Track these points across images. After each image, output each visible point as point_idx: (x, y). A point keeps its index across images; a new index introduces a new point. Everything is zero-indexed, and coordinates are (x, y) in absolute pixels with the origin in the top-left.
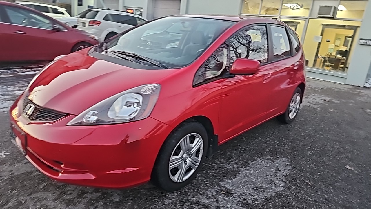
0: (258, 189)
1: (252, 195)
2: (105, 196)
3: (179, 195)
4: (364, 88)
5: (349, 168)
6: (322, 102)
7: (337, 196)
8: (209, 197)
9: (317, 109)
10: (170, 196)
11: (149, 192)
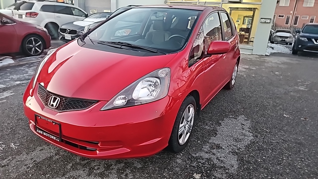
0: (236, 140)
1: (235, 146)
2: (128, 165)
3: (183, 154)
4: (266, 56)
5: (286, 116)
6: (244, 70)
7: (289, 137)
8: (207, 152)
9: (243, 76)
10: (178, 156)
11: (160, 156)
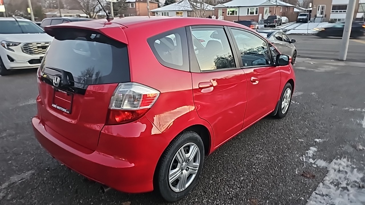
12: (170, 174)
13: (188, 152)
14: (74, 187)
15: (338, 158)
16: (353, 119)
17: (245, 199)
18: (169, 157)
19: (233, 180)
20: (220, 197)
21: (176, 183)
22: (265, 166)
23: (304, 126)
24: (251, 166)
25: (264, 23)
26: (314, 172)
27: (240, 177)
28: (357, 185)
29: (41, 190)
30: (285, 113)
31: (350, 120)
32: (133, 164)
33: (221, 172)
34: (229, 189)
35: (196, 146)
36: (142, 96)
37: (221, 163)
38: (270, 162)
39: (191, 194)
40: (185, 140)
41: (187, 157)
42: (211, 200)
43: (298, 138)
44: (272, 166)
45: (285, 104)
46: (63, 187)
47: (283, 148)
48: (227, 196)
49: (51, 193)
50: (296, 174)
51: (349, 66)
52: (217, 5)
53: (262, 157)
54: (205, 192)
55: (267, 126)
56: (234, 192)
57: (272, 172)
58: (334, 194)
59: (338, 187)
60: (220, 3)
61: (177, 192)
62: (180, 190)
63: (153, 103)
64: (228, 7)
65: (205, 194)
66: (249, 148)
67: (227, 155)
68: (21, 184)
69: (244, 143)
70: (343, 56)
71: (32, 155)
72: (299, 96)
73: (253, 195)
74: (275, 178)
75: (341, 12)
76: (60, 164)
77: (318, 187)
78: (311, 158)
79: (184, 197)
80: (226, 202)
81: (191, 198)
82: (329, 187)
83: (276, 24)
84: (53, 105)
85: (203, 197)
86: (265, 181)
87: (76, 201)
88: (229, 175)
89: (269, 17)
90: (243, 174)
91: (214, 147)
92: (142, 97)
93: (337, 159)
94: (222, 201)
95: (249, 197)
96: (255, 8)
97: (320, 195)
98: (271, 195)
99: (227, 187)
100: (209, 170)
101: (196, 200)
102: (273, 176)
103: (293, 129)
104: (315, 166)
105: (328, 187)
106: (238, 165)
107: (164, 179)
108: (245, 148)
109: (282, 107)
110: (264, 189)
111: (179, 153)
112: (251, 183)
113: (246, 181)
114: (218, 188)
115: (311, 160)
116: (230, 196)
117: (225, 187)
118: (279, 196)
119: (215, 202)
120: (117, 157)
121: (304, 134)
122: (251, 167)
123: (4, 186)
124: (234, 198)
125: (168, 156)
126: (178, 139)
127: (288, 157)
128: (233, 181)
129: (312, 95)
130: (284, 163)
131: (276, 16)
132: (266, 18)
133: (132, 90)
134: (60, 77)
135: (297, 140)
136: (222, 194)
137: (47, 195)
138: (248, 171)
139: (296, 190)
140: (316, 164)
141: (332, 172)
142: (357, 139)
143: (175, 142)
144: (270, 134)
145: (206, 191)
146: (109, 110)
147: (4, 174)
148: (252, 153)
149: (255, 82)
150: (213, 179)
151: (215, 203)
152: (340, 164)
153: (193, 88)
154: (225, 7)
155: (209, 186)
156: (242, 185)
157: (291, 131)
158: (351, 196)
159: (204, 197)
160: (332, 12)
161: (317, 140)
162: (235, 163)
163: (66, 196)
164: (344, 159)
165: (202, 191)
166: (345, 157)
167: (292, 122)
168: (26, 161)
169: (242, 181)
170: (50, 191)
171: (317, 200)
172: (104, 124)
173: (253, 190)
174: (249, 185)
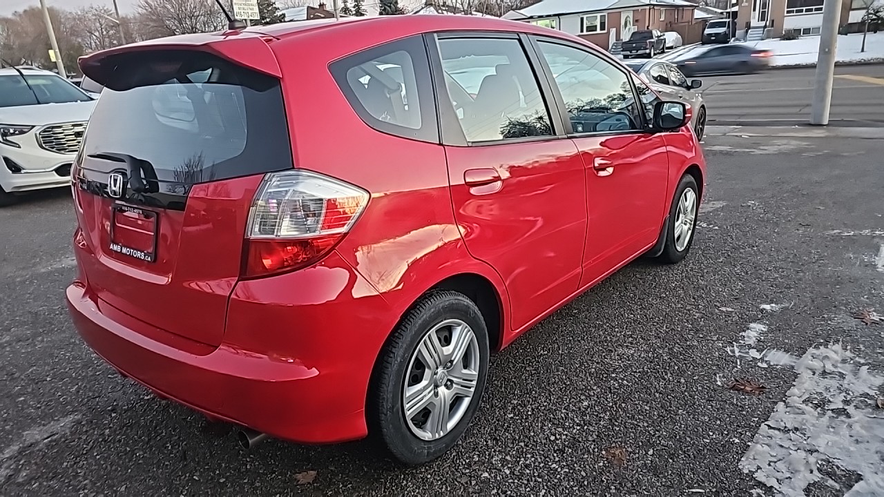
12: (407, 395)
13: (447, 341)
14: (177, 447)
15: (821, 344)
16: (854, 253)
17: (594, 448)
18: (401, 352)
19: (564, 409)
20: (533, 449)
21: (423, 417)
22: (639, 372)
23: (731, 278)
24: (605, 375)
25: (622, 51)
26: (762, 378)
27: (580, 401)
28: (869, 402)
29: (98, 457)
30: (683, 249)
31: (846, 256)
32: (314, 369)
33: (534, 392)
34: (553, 430)
35: (466, 327)
36: (325, 202)
37: (533, 372)
38: (651, 362)
39: (463, 447)
40: (439, 311)
41: (445, 353)
42: (511, 456)
43: (719, 305)
44: (658, 372)
45: (682, 227)
46: (151, 447)
47: (682, 328)
48: (550, 446)
49: (123, 463)
50: (719, 386)
51: (837, 137)
52: (504, 14)
53: (632, 352)
54: (495, 439)
55: (641, 282)
56: (566, 435)
57: (659, 384)
58: (814, 425)
59: (823, 409)
60: (514, 10)
61: (427, 439)
62: (433, 435)
63: (353, 221)
64: (531, 17)
65: (497, 443)
66: (599, 335)
67: (546, 352)
68: (47, 446)
69: (587, 325)
70: (821, 115)
71: (74, 381)
72: (717, 210)
73: (613, 439)
74: (666, 399)
75: (811, 10)
76: (141, 397)
77: (774, 411)
78: (753, 348)
79: (446, 453)
80: (547, 459)
81: (462, 454)
82: (800, 411)
83: (652, 50)
84: (111, 247)
85: (493, 450)
86: (641, 406)
87: (183, 477)
88: (552, 399)
89: (633, 34)
90: (587, 394)
91: (512, 332)
92: (325, 205)
93: (817, 347)
94: (538, 457)
95: (605, 444)
96: (599, 15)
97: (779, 430)
98: (659, 437)
99: (550, 425)
100: (503, 389)
101: (473, 458)
102: (660, 393)
103: (707, 286)
104: (765, 365)
105: (797, 410)
106: (574, 373)
107: (393, 407)
108: (590, 334)
109: (676, 236)
110: (641, 424)
111: (425, 343)
112: (608, 413)
113: (596, 408)
114: (527, 429)
115: (754, 353)
116: (557, 444)
117: (545, 426)
118: (678, 437)
119: (523, 459)
120: (275, 356)
121: (733, 295)
122: (606, 378)
123: (7, 453)
124: (567, 449)
125: (399, 352)
126: (421, 309)
127: (697, 349)
128: (564, 411)
129: (750, 206)
130: (686, 362)
131: (651, 32)
132: (626, 36)
133: (300, 188)
134: (124, 174)
135: (717, 311)
136: (539, 441)
137: (114, 468)
138: (599, 387)
139: (718, 422)
140: (766, 361)
141: (806, 375)
142: (864, 299)
143: (413, 317)
144: (650, 299)
145: (499, 436)
146: (247, 242)
147: (8, 427)
148: (608, 345)
149: (604, 169)
150: (513, 408)
151: (521, 462)
152: (827, 357)
153: (451, 184)
154: (525, 17)
155: (506, 425)
156: (585, 418)
157: (702, 291)
158: (857, 427)
159: (494, 452)
160: (788, 12)
161: (767, 307)
162: (566, 370)
163: (158, 468)
164: (834, 344)
165: (489, 437)
166: (837, 341)
167: (701, 270)
168: (59, 394)
169: (587, 410)
170: (120, 458)
171: (772, 442)
172: (237, 278)
173: (613, 429)
174: (603, 417)
